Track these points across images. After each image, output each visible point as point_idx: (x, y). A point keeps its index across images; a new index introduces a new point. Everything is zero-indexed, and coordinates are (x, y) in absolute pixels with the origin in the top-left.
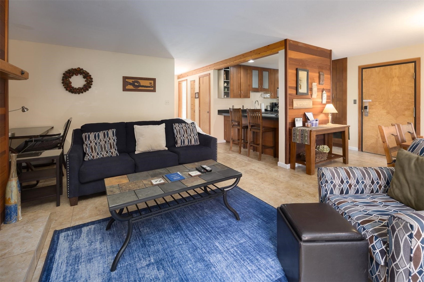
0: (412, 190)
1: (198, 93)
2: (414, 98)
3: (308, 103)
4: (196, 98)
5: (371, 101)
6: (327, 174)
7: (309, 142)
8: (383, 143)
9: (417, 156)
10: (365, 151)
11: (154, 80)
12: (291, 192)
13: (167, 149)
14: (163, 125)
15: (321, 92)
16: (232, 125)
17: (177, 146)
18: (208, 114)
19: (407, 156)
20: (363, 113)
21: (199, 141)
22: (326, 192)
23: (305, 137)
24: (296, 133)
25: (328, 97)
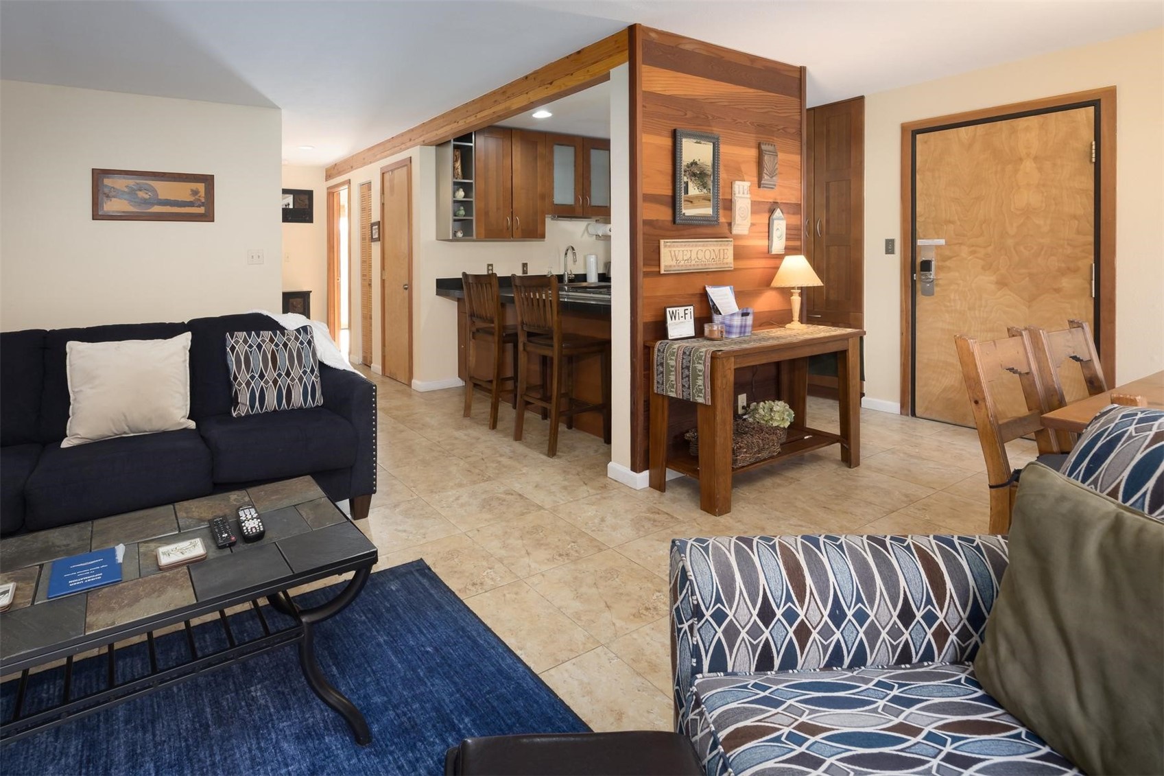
0: (1091, 690)
1: (378, 223)
2: (1093, 229)
3: (717, 252)
4: (372, 240)
5: (942, 242)
6: (699, 578)
7: (709, 397)
8: (973, 404)
9: (1110, 507)
10: (924, 416)
11: (208, 180)
12: (622, 594)
13: (192, 424)
14: (184, 340)
15: (767, 215)
16: (474, 329)
17: (234, 415)
18: (407, 292)
19: (1066, 507)
20: (918, 286)
21: (323, 393)
22: (694, 660)
23: (696, 377)
24: (666, 361)
25: (793, 232)
